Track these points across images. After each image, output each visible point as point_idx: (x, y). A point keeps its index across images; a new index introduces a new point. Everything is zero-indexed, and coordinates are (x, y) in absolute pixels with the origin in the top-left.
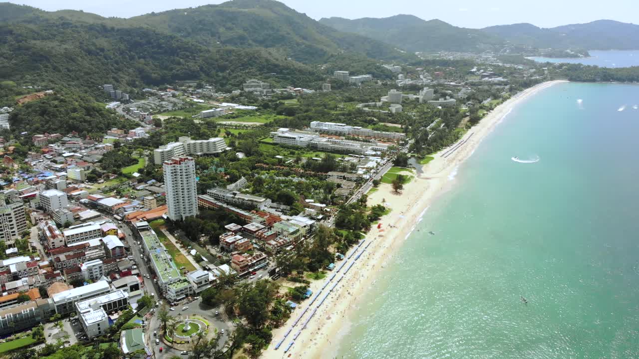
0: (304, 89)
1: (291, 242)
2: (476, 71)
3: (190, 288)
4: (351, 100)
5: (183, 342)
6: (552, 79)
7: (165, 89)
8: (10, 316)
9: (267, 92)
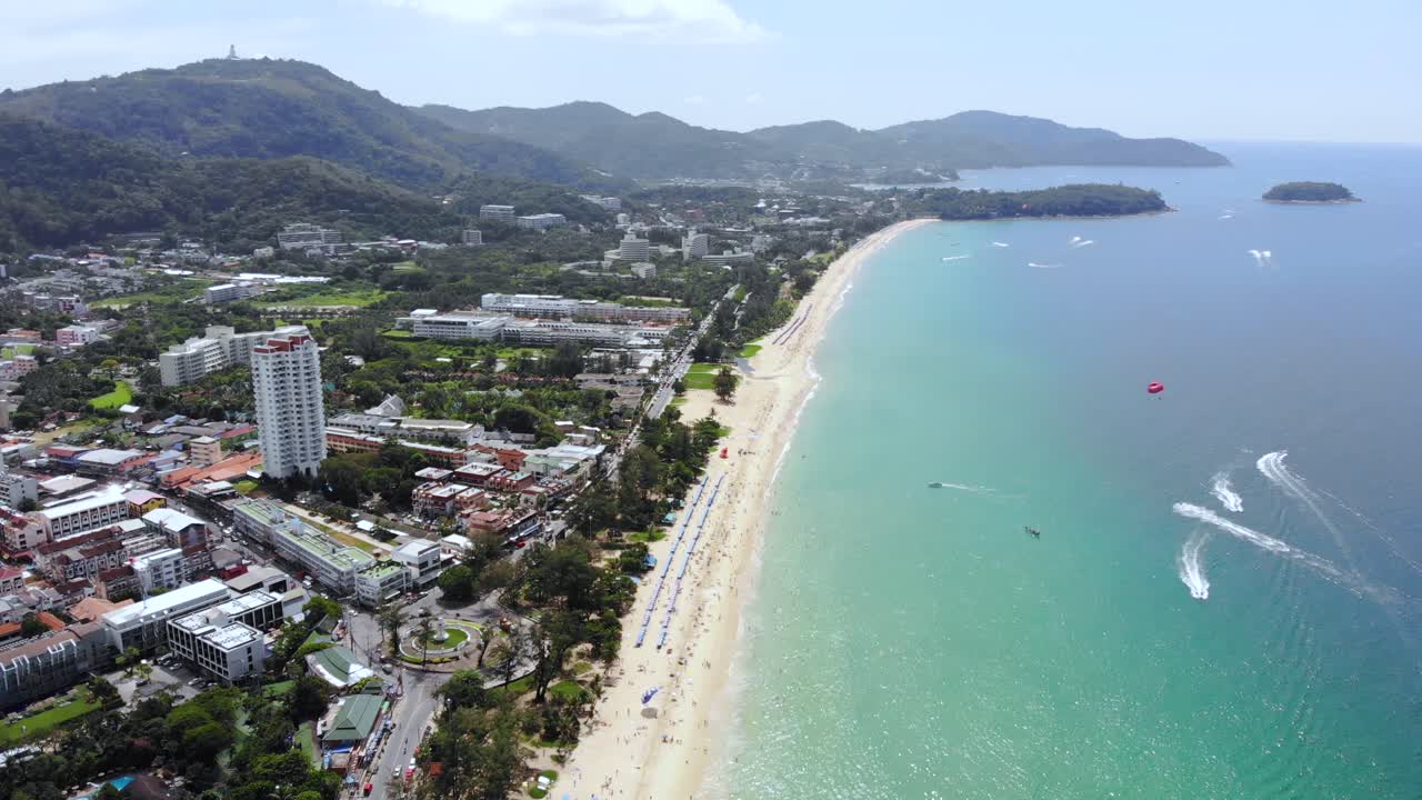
0: (420, 243)
1: (571, 486)
2: (765, 208)
3: (407, 574)
4: (537, 258)
5: (446, 659)
6: (910, 217)
7: (84, 254)
8: (24, 661)
9: (337, 249)
